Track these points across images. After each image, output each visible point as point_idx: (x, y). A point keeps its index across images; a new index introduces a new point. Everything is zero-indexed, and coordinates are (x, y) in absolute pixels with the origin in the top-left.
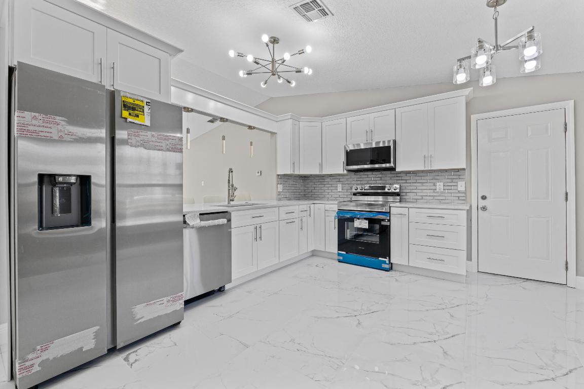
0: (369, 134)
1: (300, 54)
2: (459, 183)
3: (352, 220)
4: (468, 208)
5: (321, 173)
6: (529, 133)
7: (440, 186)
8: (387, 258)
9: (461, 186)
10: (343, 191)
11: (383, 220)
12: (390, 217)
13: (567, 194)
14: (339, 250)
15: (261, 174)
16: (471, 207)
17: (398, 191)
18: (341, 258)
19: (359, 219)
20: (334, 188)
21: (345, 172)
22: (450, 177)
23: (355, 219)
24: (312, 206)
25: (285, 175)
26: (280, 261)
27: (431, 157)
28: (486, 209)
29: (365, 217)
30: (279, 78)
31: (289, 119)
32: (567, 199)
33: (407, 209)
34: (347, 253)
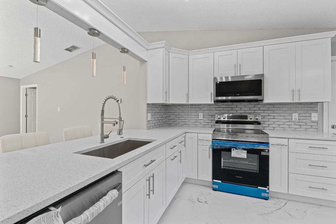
0: (237, 68)
2: (312, 113)
3: (229, 150)
5: (188, 103)
7: (295, 116)
8: (266, 186)
9: (315, 117)
10: (204, 119)
11: (263, 150)
12: (268, 147)
14: (214, 178)
18: (216, 186)
19: (237, 149)
20: (195, 117)
21: (213, 102)
22: (305, 109)
23: (232, 149)
25: (153, 104)
27: (299, 91)
29: (243, 147)
31: (161, 47)
33: (287, 139)
34: (223, 182)
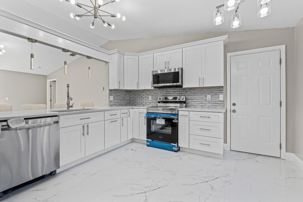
0: (167, 63)
1: (112, 2)
2: (220, 95)
3: (155, 119)
4: (224, 111)
5: (138, 89)
6: (260, 65)
7: (209, 97)
8: (176, 143)
9: (221, 97)
10: (153, 100)
11: (173, 119)
12: (178, 117)
13: (281, 102)
14: (147, 138)
15: (104, 90)
16: (226, 110)
17: (184, 100)
18: (149, 144)
19: (159, 118)
20: (147, 98)
21: (153, 88)
22: (215, 92)
23: (157, 119)
24: (131, 110)
26: (105, 148)
27: (203, 79)
28: (235, 112)
29: (163, 117)
30: (104, 23)
31: (116, 53)
32: (281, 106)
33: (189, 112)
34: (152, 140)
